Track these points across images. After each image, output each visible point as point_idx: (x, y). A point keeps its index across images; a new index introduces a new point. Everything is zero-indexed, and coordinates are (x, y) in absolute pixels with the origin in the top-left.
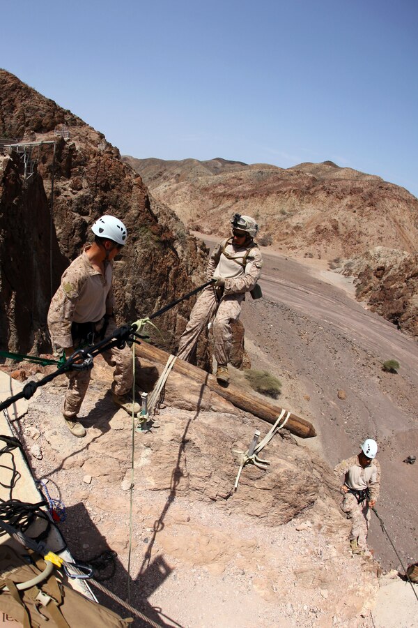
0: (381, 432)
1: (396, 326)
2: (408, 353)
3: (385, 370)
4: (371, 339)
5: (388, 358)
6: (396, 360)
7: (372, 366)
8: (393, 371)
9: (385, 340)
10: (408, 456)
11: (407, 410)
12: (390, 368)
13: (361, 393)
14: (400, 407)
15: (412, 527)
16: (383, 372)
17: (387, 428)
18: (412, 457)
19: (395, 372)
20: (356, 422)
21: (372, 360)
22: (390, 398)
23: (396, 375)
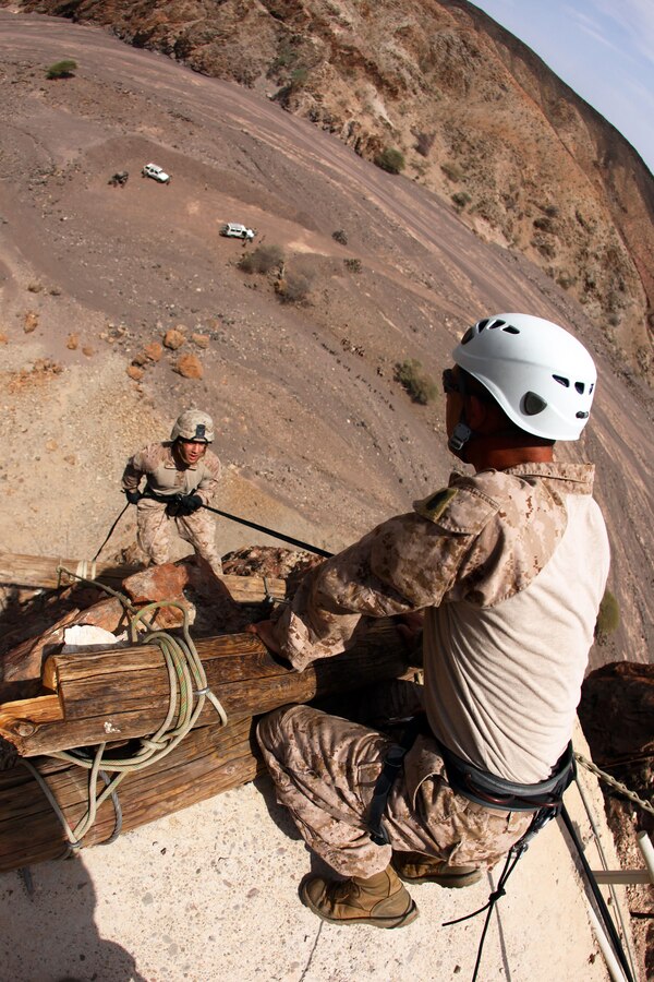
0: (62, 158)
1: (70, 20)
2: (93, 48)
3: (52, 77)
4: (24, 47)
5: (55, 61)
6: (70, 60)
7: (29, 79)
8: (65, 75)
9: (51, 41)
10: (114, 175)
11: (99, 117)
12: (62, 73)
13: (15, 118)
14: (85, 117)
15: (154, 264)
16: (49, 81)
17: (68, 149)
18: (121, 174)
19: (72, 76)
20: (14, 158)
21: (29, 72)
22: (66, 110)
23: (73, 79)
